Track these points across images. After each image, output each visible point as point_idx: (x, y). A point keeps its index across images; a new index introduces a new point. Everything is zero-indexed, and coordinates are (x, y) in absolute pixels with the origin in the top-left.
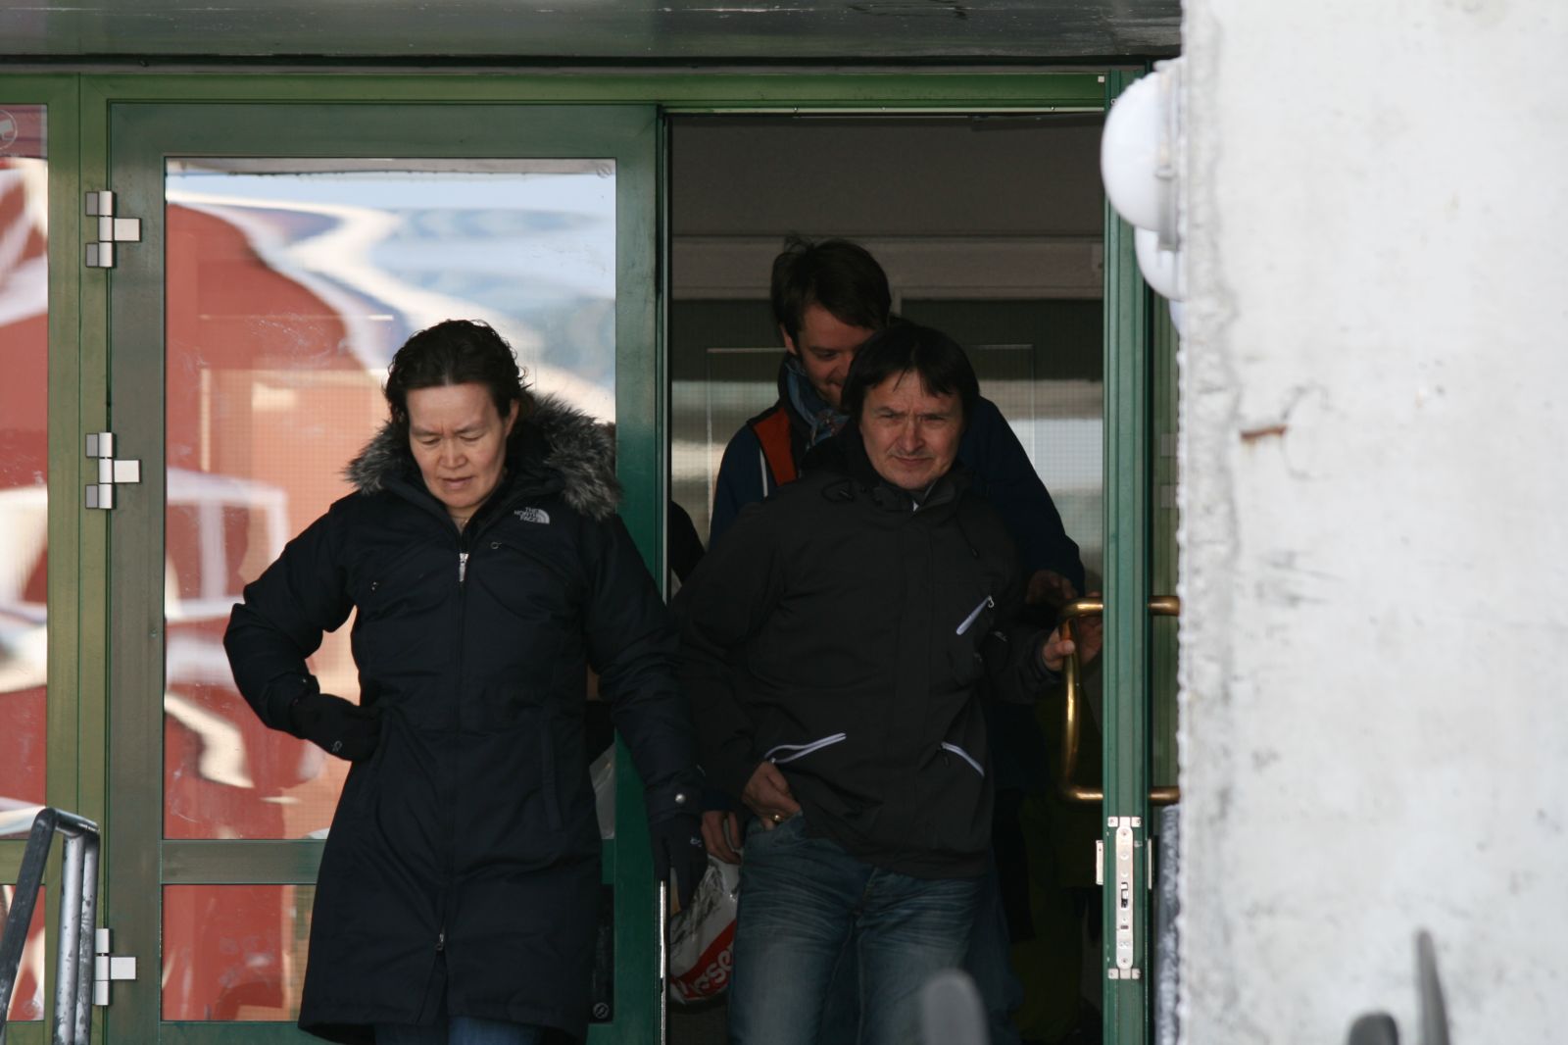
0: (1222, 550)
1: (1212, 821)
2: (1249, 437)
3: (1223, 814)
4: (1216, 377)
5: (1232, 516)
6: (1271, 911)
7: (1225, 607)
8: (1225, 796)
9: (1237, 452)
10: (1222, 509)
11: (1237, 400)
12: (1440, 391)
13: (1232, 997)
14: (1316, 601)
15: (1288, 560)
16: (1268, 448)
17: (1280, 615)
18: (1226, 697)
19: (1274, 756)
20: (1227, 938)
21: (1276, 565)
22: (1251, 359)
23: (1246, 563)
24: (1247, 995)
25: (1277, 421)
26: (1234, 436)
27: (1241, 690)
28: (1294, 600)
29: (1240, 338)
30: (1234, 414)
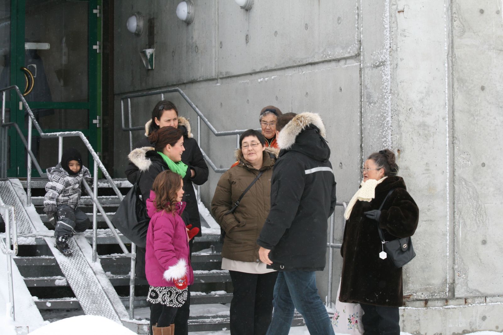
0: (396, 28)
1: (395, 68)
3: (397, 68)
4: (394, 3)
5: (397, 23)
7: (396, 37)
8: (397, 65)
10: (396, 22)
11: (397, 6)
12: (423, 7)
14: (408, 36)
15: (404, 30)
16: (401, 13)
17: (404, 38)
18: (397, 50)
19: (403, 59)
20: (398, 86)
21: (403, 31)
24: (400, 94)
25: (403, 10)
26: (397, 12)
28: (405, 36)
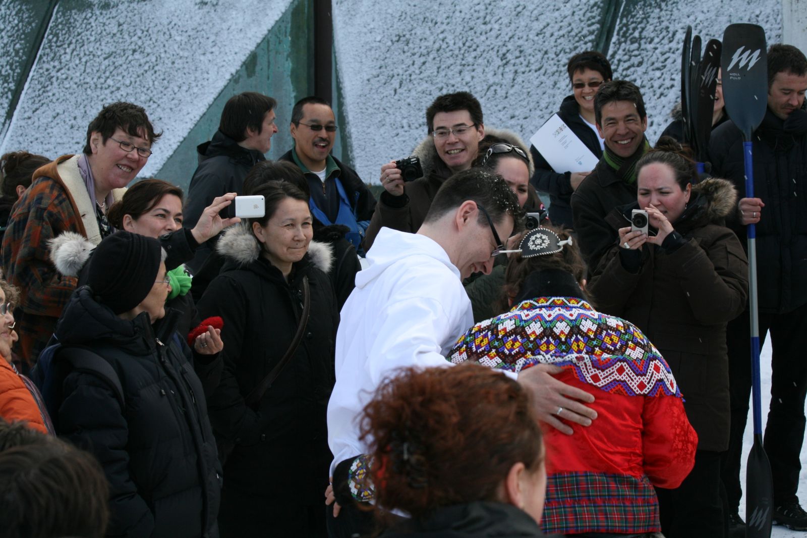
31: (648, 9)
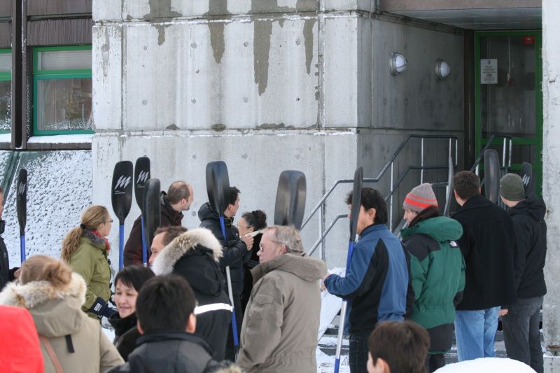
2: (550, 82)
6: (553, 147)
9: (549, 84)
13: (548, 159)
22: (551, 71)
23: (550, 99)
27: (549, 117)
29: (549, 68)
30: (548, 79)
31: (33, 167)
